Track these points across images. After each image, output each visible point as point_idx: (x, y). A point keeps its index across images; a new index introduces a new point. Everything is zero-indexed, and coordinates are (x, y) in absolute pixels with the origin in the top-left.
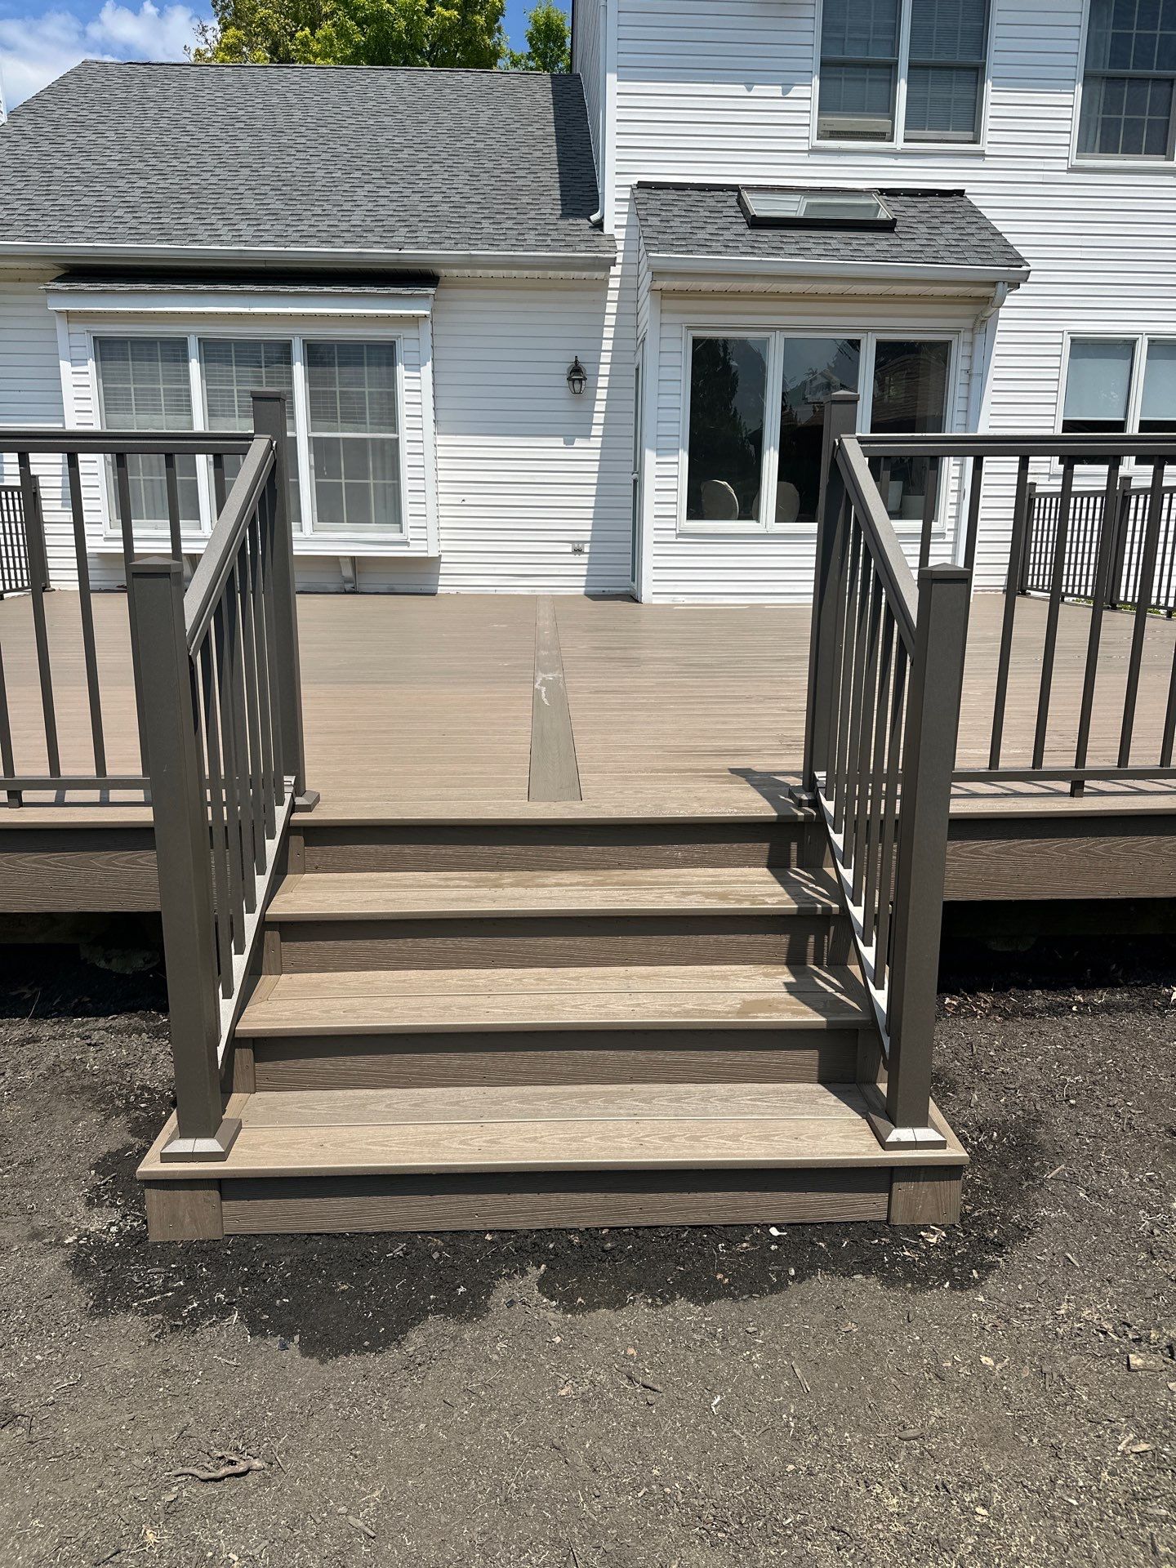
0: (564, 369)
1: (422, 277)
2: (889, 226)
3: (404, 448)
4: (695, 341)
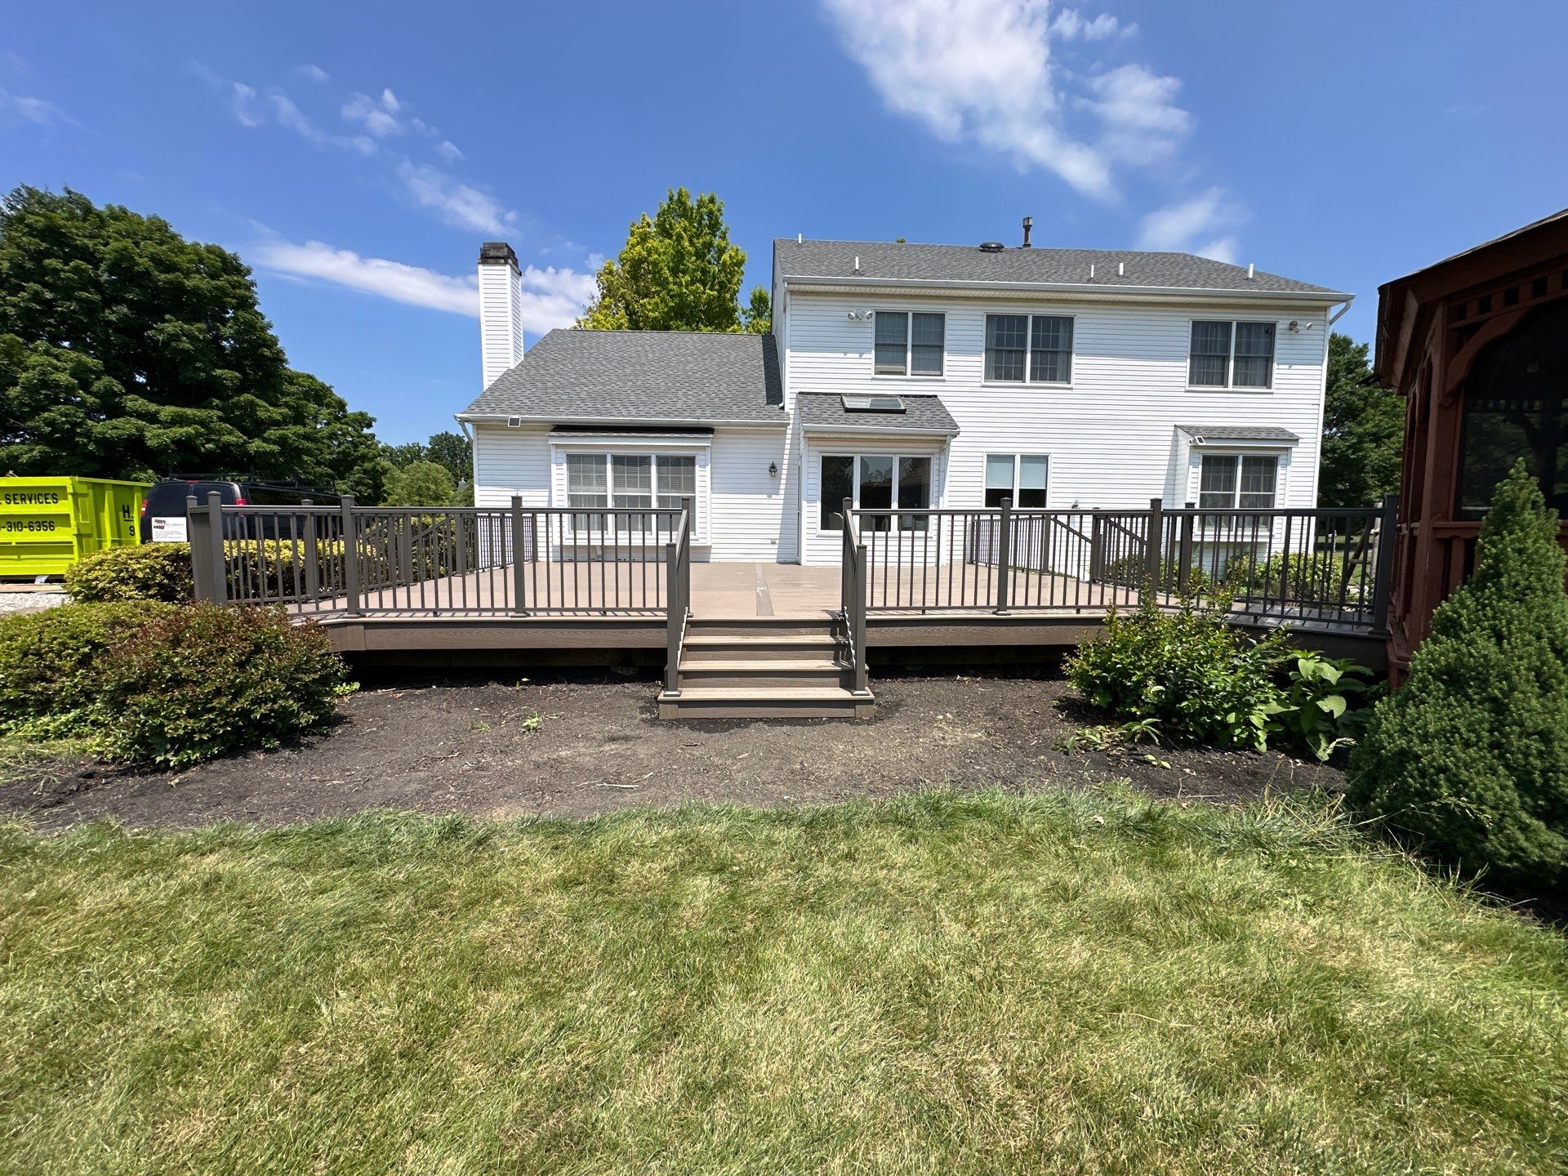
0: (768, 467)
1: (707, 430)
2: (903, 412)
3: (698, 500)
4: (823, 458)
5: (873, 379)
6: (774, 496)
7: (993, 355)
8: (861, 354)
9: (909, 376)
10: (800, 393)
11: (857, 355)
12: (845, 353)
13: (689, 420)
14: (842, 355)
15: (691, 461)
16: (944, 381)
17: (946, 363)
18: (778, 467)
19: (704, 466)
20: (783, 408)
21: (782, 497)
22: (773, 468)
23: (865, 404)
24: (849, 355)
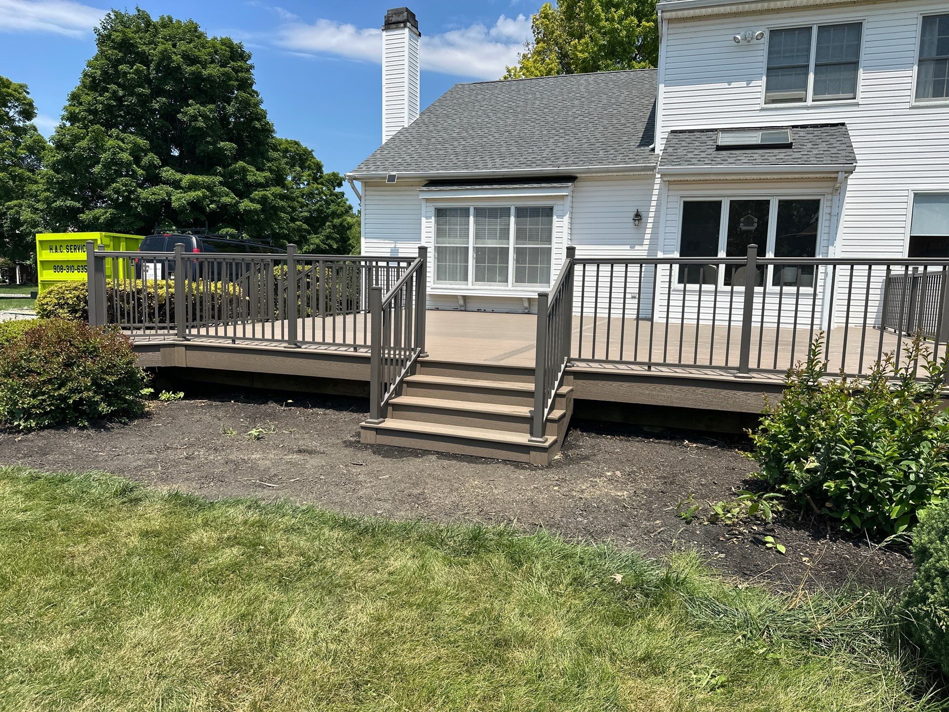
0: (632, 215)
1: (569, 178)
2: (789, 146)
3: (554, 251)
4: (685, 203)
5: (762, 110)
6: (637, 247)
7: (931, 67)
8: (749, 82)
9: (809, 102)
10: (672, 132)
11: (744, 84)
12: (729, 83)
13: (549, 169)
14: (726, 85)
15: (548, 212)
16: (858, 104)
17: (860, 82)
18: (643, 214)
19: (562, 216)
20: (653, 150)
21: (646, 247)
22: (638, 217)
23: (755, 139)
24: (733, 85)
